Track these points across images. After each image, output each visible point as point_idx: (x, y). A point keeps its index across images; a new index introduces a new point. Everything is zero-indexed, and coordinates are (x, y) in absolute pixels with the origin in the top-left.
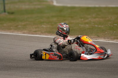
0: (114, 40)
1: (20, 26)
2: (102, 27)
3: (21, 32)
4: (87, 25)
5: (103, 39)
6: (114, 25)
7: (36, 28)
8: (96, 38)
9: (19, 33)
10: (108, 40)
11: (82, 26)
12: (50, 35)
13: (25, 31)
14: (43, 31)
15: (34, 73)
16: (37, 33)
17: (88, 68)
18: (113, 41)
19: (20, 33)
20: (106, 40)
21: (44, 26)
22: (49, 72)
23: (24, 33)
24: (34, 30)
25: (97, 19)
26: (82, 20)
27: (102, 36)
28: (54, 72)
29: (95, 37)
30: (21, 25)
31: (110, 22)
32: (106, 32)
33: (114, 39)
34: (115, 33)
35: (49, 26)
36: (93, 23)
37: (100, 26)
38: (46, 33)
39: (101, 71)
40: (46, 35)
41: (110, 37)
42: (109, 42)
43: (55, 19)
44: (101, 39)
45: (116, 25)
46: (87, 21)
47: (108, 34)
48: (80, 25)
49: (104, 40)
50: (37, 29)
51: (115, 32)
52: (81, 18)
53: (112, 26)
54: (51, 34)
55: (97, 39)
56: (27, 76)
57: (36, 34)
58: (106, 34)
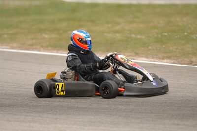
0: (163, 60)
1: (5, 36)
2: (143, 37)
3: (7, 46)
4: (118, 35)
5: (144, 58)
6: (163, 34)
7: (32, 39)
8: (134, 56)
9: (3, 48)
10: (152, 60)
11: (110, 36)
12: (56, 51)
13: (15, 45)
14: (44, 45)
15: (30, 116)
16: (35, 47)
17: (120, 107)
18: (161, 61)
19: (5, 47)
20: (150, 60)
21: (47, 36)
22: (56, 114)
23: (12, 48)
24: (30, 42)
25: (134, 25)
26: (110, 25)
27: (142, 54)
28: (63, 114)
29: (131, 56)
30: (7, 34)
31: (156, 31)
32: (150, 47)
33: (163, 58)
34: (165, 48)
35: (53, 36)
36: (128, 32)
37: (139, 37)
38: (50, 48)
39: (142, 113)
40: (49, 51)
41: (156, 55)
42: (154, 64)
43: (64, 25)
44: (142, 58)
45: (166, 34)
46: (117, 28)
47: (154, 50)
48: (106, 35)
49: (146, 59)
50: (34, 41)
51: (164, 46)
52: (108, 23)
53: (159, 36)
54: (58, 50)
55: (135, 58)
56: (18, 121)
57: (33, 50)
58: (150, 50)
